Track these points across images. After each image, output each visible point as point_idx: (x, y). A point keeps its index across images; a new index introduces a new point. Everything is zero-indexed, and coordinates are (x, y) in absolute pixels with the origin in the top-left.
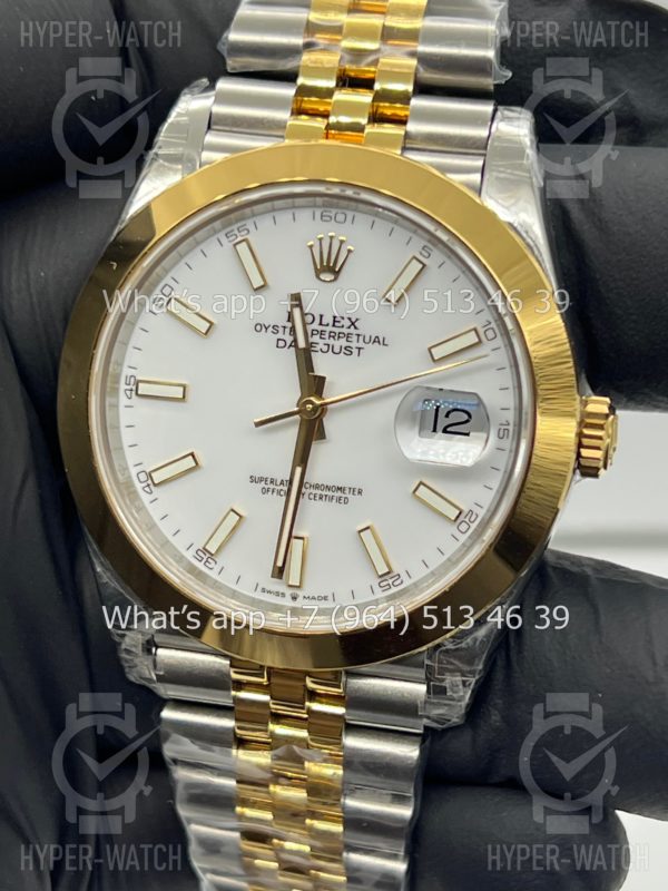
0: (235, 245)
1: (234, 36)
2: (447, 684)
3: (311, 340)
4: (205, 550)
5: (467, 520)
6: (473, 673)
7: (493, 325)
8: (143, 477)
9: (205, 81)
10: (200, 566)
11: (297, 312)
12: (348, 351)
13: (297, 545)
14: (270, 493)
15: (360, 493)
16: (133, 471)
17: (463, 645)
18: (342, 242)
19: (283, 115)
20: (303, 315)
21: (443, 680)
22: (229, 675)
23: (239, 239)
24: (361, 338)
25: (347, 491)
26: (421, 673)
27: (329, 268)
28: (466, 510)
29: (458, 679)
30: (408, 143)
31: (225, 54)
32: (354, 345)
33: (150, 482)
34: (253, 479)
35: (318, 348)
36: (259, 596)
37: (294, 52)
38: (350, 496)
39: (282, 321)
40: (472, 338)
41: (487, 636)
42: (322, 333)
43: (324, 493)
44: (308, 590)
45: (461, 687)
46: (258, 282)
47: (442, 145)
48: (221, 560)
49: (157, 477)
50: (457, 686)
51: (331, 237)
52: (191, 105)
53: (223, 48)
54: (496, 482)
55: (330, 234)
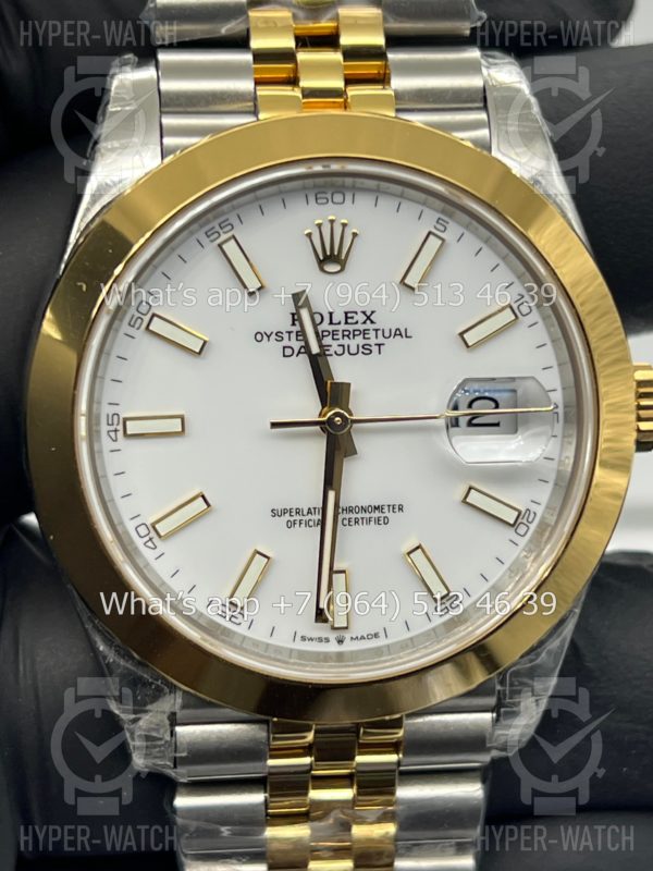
0: (220, 245)
3: (323, 342)
4: (230, 604)
7: (528, 298)
8: (142, 530)
10: (225, 622)
11: (303, 312)
12: (367, 349)
13: (339, 580)
14: (297, 525)
15: (401, 509)
16: (131, 526)
18: (344, 225)
19: (245, 85)
20: (312, 315)
21: (513, 705)
23: (223, 237)
24: (380, 333)
25: (386, 509)
26: (492, 701)
28: (524, 510)
29: (533, 700)
30: (400, 103)
32: (373, 341)
33: (153, 535)
34: (274, 513)
35: (332, 351)
36: (298, 646)
38: (390, 515)
39: (285, 324)
40: (508, 316)
42: (334, 333)
43: (359, 516)
44: (357, 630)
46: (253, 285)
47: (434, 102)
49: (162, 527)
51: (332, 222)
55: (331, 218)
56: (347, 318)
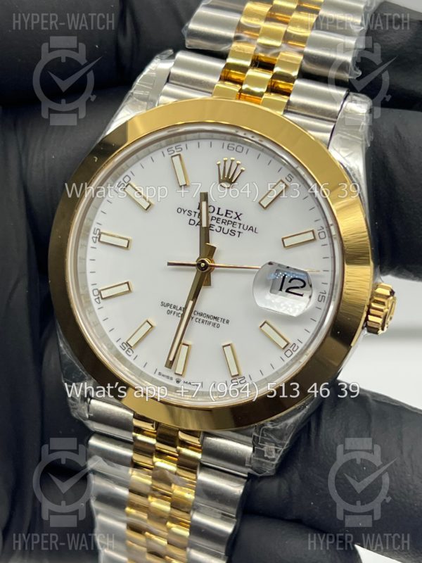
0: (172, 157)
1: (192, 26)
2: (265, 449)
3: (210, 222)
4: (127, 344)
5: (291, 349)
6: (282, 445)
7: (325, 230)
8: (96, 292)
9: (171, 51)
10: (123, 353)
11: (204, 204)
12: (233, 233)
13: (184, 349)
14: (172, 314)
15: (228, 322)
16: (91, 288)
17: (278, 427)
18: (238, 164)
19: (214, 80)
20: (208, 207)
21: (262, 447)
22: (131, 423)
23: (176, 153)
24: (242, 226)
25: (220, 320)
26: (250, 440)
27: (228, 179)
28: (291, 342)
29: (273, 447)
30: (289, 107)
31: (186, 36)
32: (237, 229)
33: (99, 296)
34: (163, 304)
35: (214, 228)
36: (157, 377)
37: (228, 41)
38: (221, 324)
39: (194, 208)
40: (310, 236)
41: (294, 423)
42: (218, 219)
43: (205, 319)
44: (187, 378)
45: (274, 452)
46: (182, 182)
48: (137, 351)
49: (105, 294)
50: (271, 452)
51: (232, 161)
52: (158, 66)
53: (185, 32)
54: (312, 327)
55: (232, 158)
56: (227, 213)
